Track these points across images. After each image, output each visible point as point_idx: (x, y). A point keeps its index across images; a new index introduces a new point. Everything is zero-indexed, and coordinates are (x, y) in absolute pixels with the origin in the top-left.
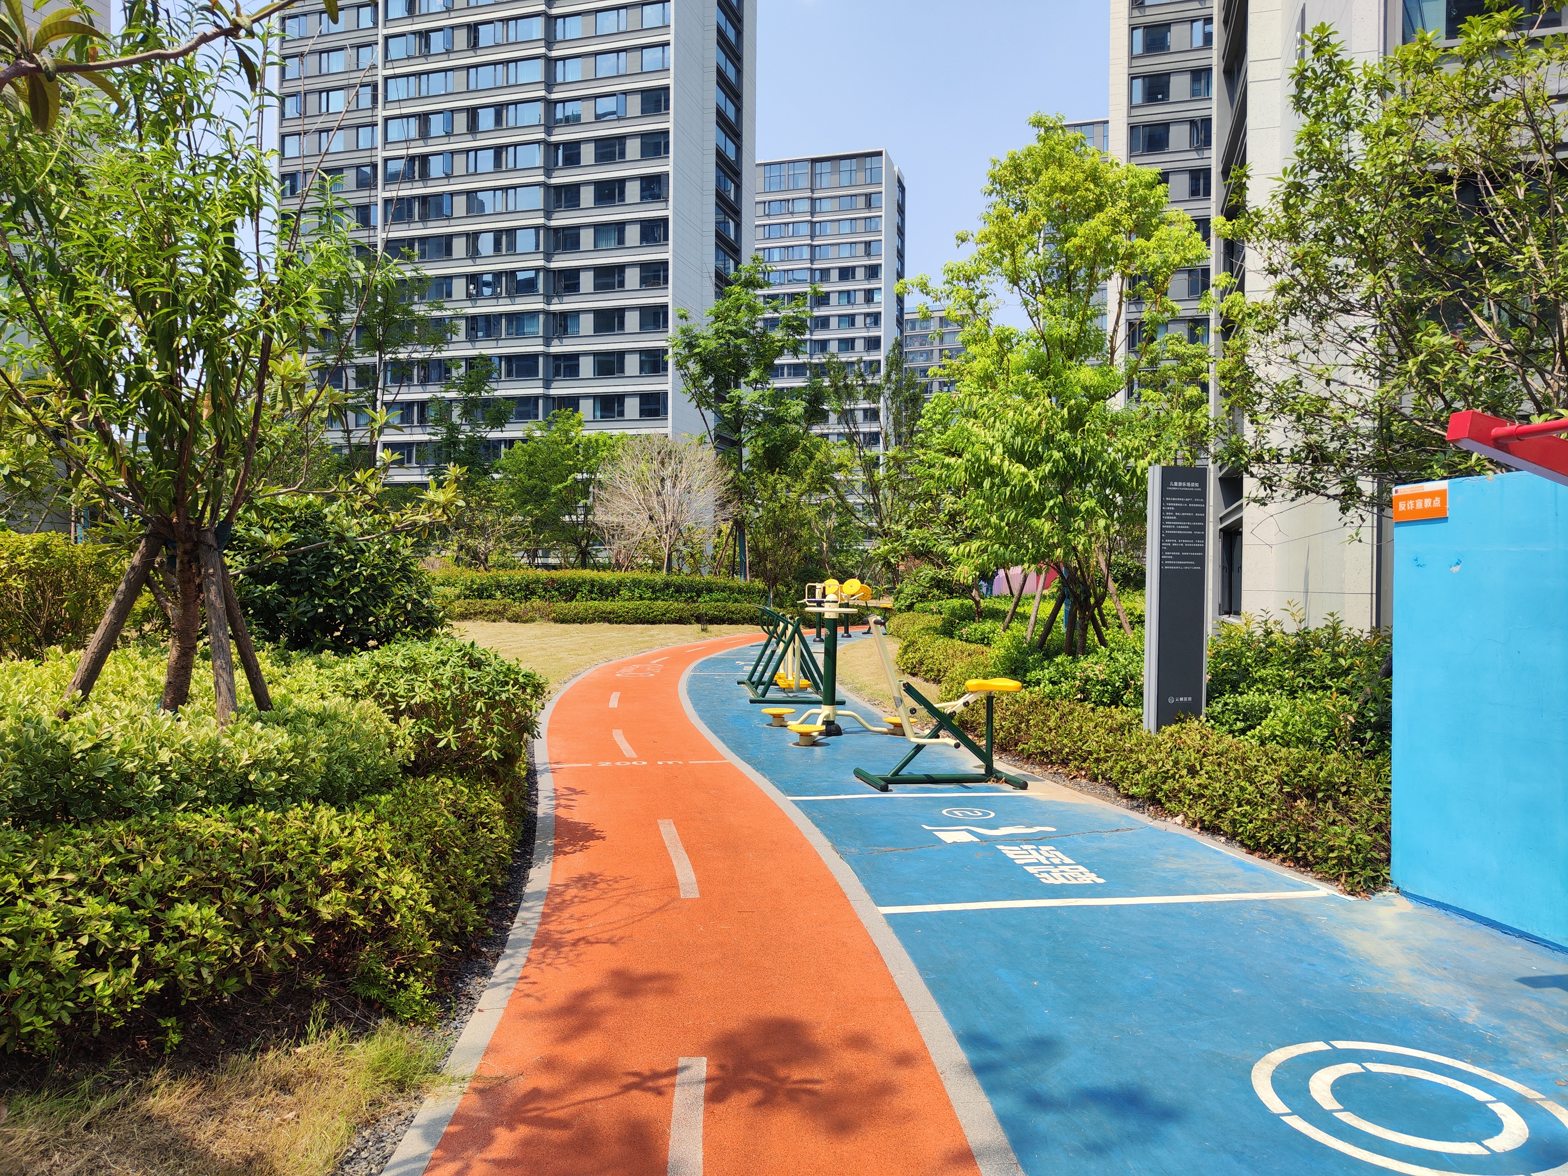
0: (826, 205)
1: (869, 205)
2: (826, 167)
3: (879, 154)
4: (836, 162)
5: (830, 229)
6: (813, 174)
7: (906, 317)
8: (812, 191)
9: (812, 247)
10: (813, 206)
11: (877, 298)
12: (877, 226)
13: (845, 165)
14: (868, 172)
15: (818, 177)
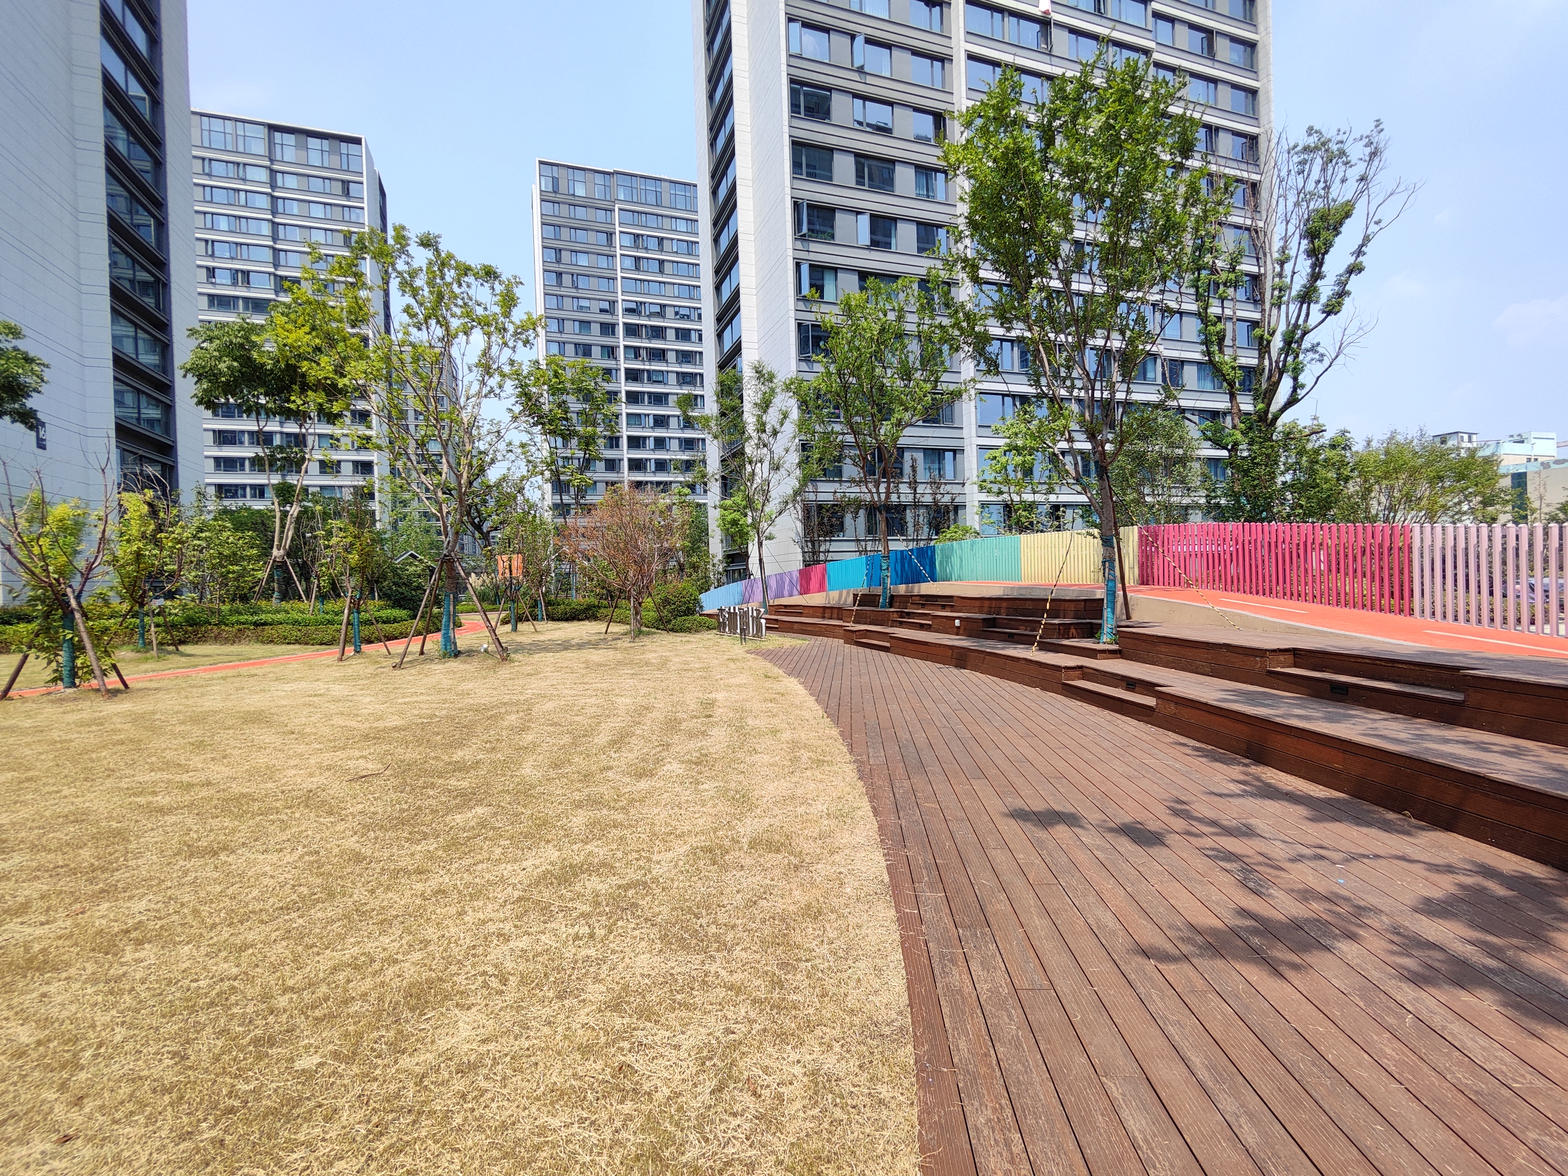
0: (291, 182)
1: (347, 193)
2: (289, 139)
3: (357, 141)
4: (303, 137)
6: (271, 142)
8: (271, 160)
9: (274, 224)
10: (273, 178)
12: (358, 216)
13: (313, 143)
14: (344, 157)
15: (278, 147)
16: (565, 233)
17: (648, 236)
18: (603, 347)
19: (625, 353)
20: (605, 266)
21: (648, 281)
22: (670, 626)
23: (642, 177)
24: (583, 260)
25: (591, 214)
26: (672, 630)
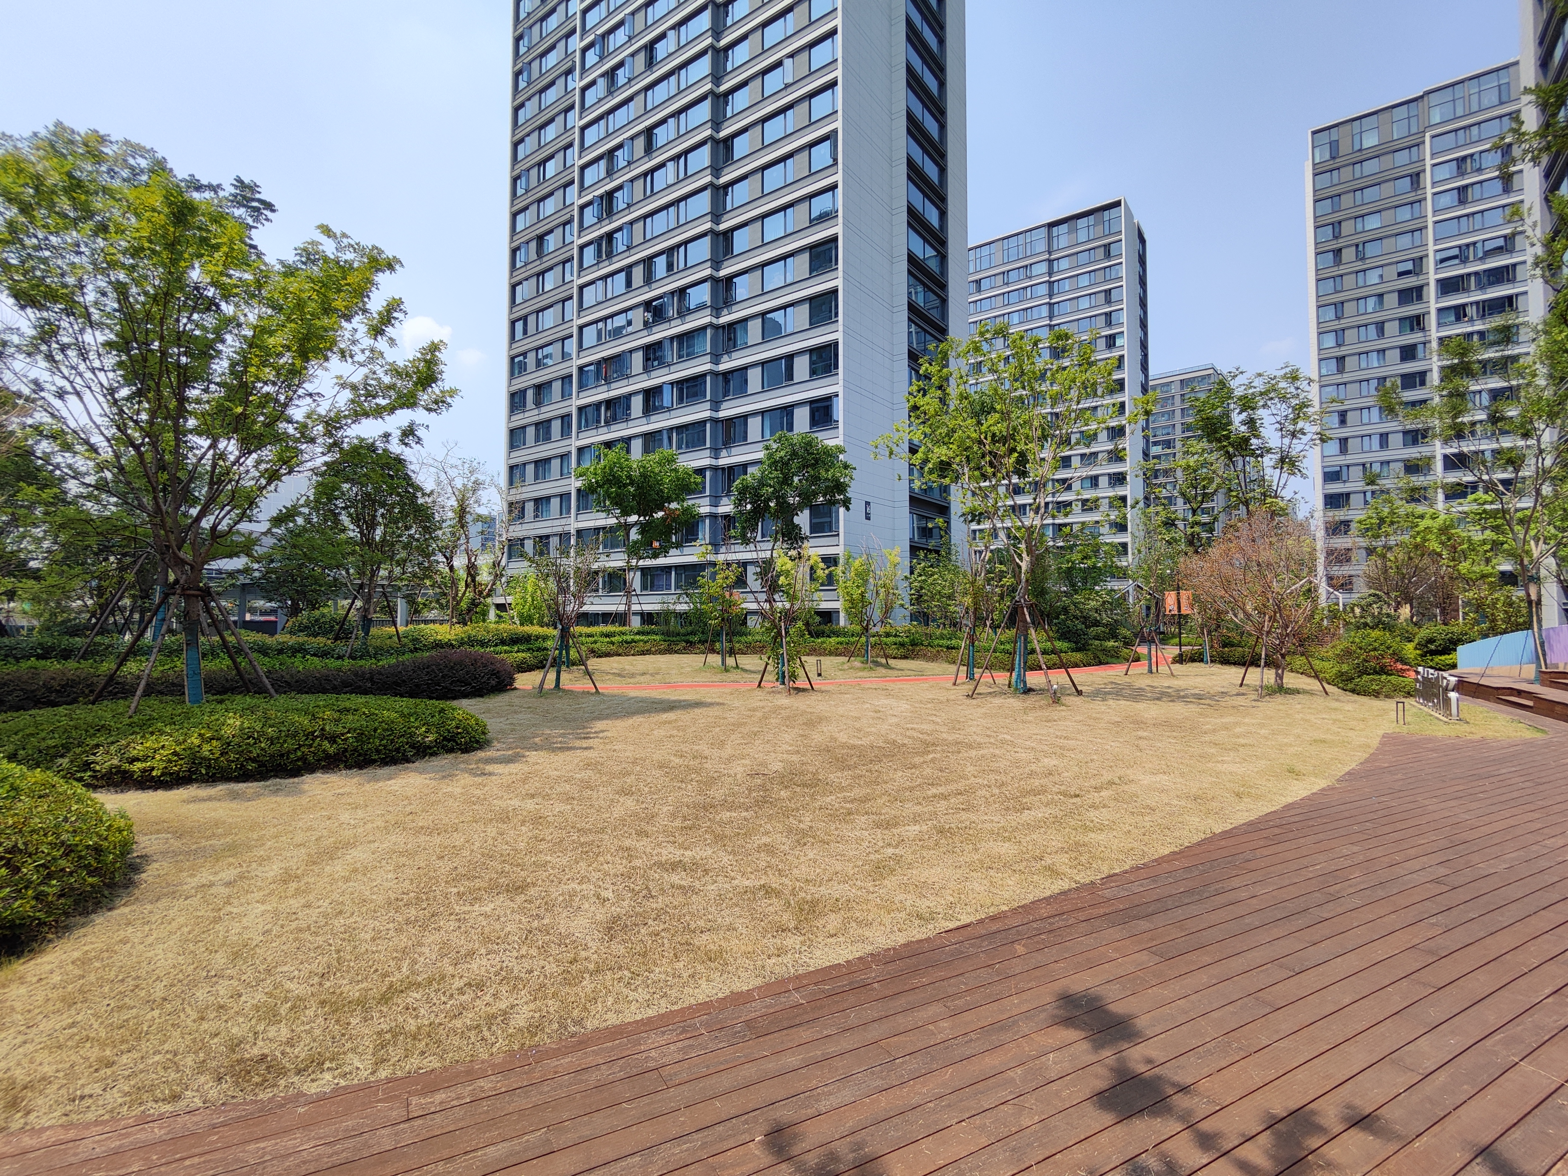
0: (1064, 264)
1: (1108, 255)
2: (1064, 228)
3: (1117, 204)
4: (1073, 222)
5: (1067, 285)
6: (1050, 238)
7: (1151, 383)
8: (1050, 253)
9: (1051, 305)
10: (1051, 267)
11: (1119, 342)
12: (1117, 273)
13: (1082, 222)
14: (1107, 224)
15: (1055, 239)
16: (1347, 201)
17: (1481, 152)
18: (1401, 320)
19: (1438, 319)
20: (1408, 217)
21: (1482, 212)
22: (1350, 686)
23: (1471, 79)
24: (1373, 223)
25: (1387, 161)
26: (1353, 691)
